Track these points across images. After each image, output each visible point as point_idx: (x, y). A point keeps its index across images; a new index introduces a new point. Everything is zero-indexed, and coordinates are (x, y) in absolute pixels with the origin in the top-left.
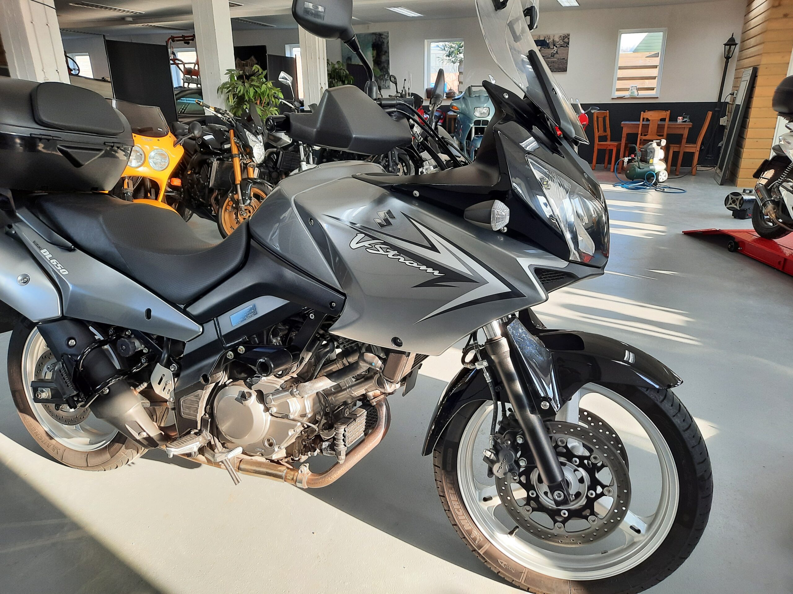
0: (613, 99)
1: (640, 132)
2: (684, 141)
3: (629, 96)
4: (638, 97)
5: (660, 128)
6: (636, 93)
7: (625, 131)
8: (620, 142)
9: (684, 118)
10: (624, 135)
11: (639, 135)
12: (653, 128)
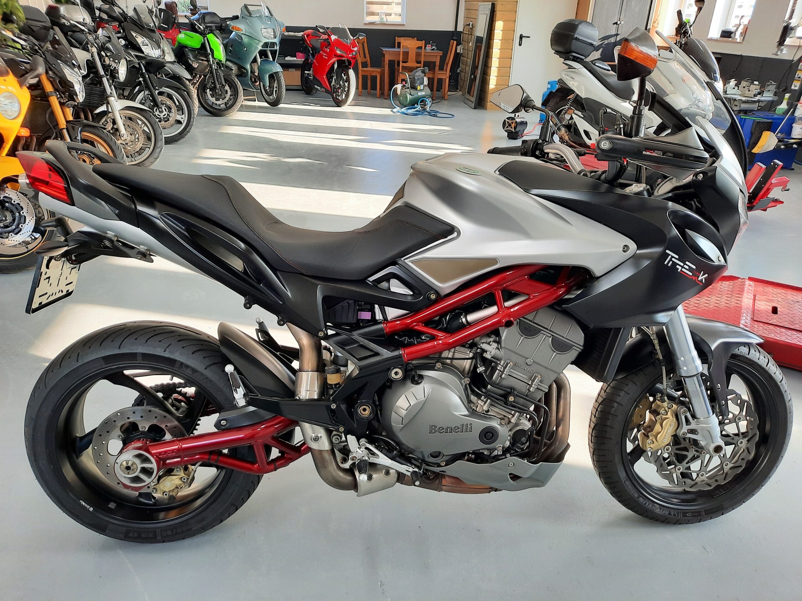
0: (365, 24)
1: (401, 60)
2: (437, 68)
3: (379, 22)
4: (387, 23)
5: (418, 55)
6: (385, 20)
7: (387, 58)
8: (383, 69)
9: (432, 46)
10: (387, 62)
11: (401, 62)
12: (412, 56)
